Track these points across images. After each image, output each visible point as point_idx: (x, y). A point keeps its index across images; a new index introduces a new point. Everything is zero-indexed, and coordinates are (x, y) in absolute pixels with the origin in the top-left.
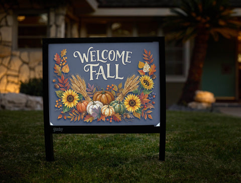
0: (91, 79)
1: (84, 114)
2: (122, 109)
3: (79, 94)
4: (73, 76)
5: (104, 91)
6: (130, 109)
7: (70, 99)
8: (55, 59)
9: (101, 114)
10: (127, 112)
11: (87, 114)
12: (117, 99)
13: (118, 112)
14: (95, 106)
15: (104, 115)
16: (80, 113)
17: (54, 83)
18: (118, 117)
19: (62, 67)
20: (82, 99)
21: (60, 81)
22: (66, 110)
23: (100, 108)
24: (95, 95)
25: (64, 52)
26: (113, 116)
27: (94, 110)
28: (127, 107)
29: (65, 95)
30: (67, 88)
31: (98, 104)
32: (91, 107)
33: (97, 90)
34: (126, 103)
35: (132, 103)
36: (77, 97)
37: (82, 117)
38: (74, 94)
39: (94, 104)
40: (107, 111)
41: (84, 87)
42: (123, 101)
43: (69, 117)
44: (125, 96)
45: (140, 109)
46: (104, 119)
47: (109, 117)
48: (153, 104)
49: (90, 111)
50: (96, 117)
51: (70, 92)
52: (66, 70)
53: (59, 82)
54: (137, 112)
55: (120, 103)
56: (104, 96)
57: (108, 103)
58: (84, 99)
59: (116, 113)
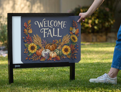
0: (44, 37)
1: (40, 56)
2: (61, 53)
3: (37, 46)
4: (34, 35)
5: (51, 43)
6: (65, 54)
7: (33, 48)
8: (25, 25)
9: (49, 57)
10: (64, 55)
11: (42, 57)
12: (58, 48)
13: (59, 55)
14: (46, 52)
15: (51, 57)
16: (38, 56)
17: (23, 39)
18: (59, 58)
19: (28, 30)
20: (39, 48)
21: (27, 38)
22: (30, 55)
23: (49, 53)
24: (46, 46)
25: (30, 22)
26: (56, 58)
27: (46, 54)
28: (63, 52)
29: (30, 46)
30: (31, 42)
31: (48, 51)
32: (44, 53)
33: (47, 43)
34: (63, 50)
35: (66, 50)
36: (36, 47)
37: (39, 58)
38: (35, 45)
39: (46, 51)
40: (53, 55)
41: (40, 41)
42: (61, 49)
43: (32, 58)
44: (62, 46)
45: (70, 53)
46: (51, 59)
47: (54, 58)
48: (77, 51)
49: (44, 55)
50: (46, 58)
51: (32, 44)
52: (31, 32)
53: (26, 39)
54: (68, 55)
55: (60, 50)
56: (51, 46)
57: (53, 50)
58: (40, 48)
59: (57, 56)
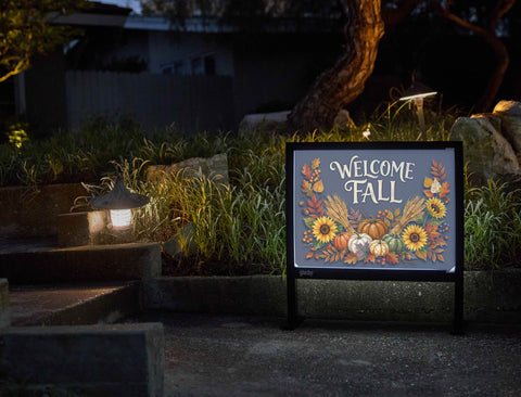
0: (356, 201)
1: (344, 252)
2: (400, 245)
3: (337, 223)
4: (329, 197)
5: (373, 219)
6: (412, 246)
7: (325, 230)
8: (304, 172)
9: (369, 253)
10: (408, 250)
11: (349, 252)
12: (393, 231)
13: (395, 250)
14: (360, 241)
15: (373, 254)
16: (339, 250)
17: (301, 206)
18: (394, 257)
19: (313, 183)
20: (342, 231)
21: (311, 204)
22: (318, 246)
23: (367, 244)
24: (361, 225)
25: (317, 163)
26: (386, 256)
27: (359, 246)
28: (407, 243)
29: (317, 225)
30: (319, 215)
31: (365, 238)
32: (354, 243)
33: (364, 217)
34: (405, 237)
35: (415, 237)
36: (334, 227)
37: (342, 257)
38: (330, 222)
39: (359, 238)
40: (378, 249)
41: (344, 212)
42: (401, 234)
43: (322, 256)
44: (404, 228)
45: (426, 247)
46: (373, 260)
47: (380, 257)
48: (445, 239)
49: (353, 249)
50: (361, 256)
51: (324, 220)
52: (319, 188)
53: (308, 206)
54: (421, 250)
55: (396, 237)
56: (373, 226)
57: (379, 237)
58: (344, 230)
59: (391, 251)
